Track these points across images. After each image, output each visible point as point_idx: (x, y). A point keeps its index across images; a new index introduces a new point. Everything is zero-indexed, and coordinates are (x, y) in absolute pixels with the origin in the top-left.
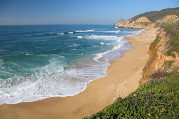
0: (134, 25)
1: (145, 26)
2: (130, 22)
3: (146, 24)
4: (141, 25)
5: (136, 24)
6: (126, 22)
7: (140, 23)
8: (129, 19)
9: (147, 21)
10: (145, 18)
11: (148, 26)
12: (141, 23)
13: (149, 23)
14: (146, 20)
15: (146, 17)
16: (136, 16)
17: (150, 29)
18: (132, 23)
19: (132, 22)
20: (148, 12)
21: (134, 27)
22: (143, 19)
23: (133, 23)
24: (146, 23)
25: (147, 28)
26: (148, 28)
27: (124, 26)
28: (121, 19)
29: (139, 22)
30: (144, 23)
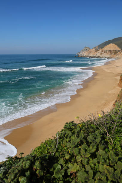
0: (101, 54)
1: (114, 54)
2: (97, 50)
3: (115, 52)
4: (110, 54)
5: (103, 52)
6: (92, 50)
7: (108, 52)
8: (96, 47)
9: (117, 48)
10: (114, 44)
11: (118, 54)
12: (109, 50)
13: (119, 51)
14: (115, 48)
15: (116, 44)
16: (103, 43)
17: (120, 58)
18: (98, 52)
19: (98, 50)
20: (118, 38)
21: (101, 56)
22: (112, 47)
23: (100, 51)
24: (116, 50)
25: (116, 57)
26: (117, 57)
27: (90, 55)
28: (86, 47)
29: (107, 50)
30: (112, 51)
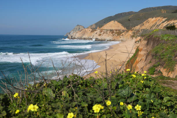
0: (100, 35)
1: (118, 35)
3: (119, 33)
4: (112, 35)
5: (103, 32)
7: (108, 32)
10: (116, 22)
11: (123, 35)
12: (111, 30)
13: (124, 31)
14: (119, 26)
15: (119, 22)
17: (126, 41)
18: (96, 32)
19: (96, 30)
20: (121, 14)
21: (99, 38)
22: (114, 25)
23: (98, 31)
24: (119, 30)
25: (120, 39)
26: (122, 39)
29: (107, 30)
30: (115, 31)
